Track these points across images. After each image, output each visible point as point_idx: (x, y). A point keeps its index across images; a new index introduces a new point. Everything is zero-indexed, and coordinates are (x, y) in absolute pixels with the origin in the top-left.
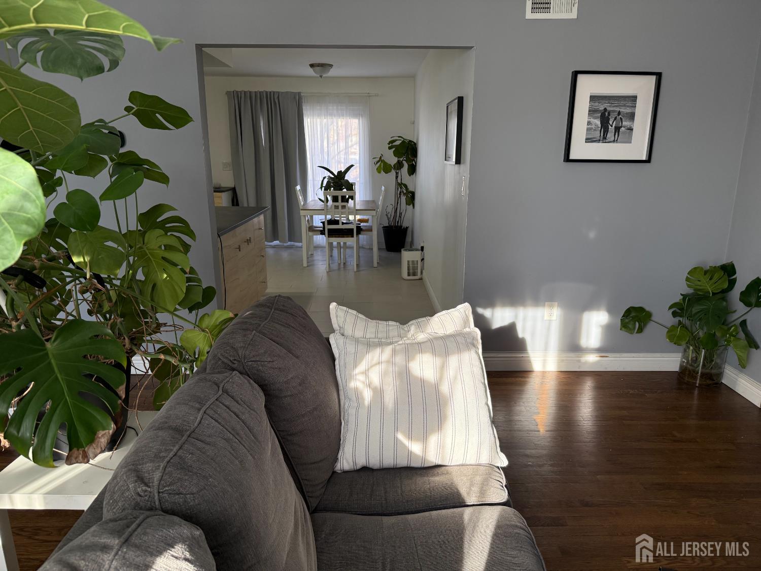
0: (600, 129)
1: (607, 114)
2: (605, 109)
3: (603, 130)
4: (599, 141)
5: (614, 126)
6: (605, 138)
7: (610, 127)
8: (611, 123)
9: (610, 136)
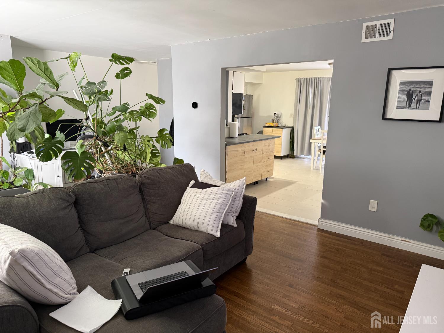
0: (406, 101)
1: (411, 92)
2: (410, 90)
3: (408, 101)
4: (406, 108)
5: (416, 99)
6: (410, 106)
7: (413, 100)
8: (414, 97)
9: (413, 105)
